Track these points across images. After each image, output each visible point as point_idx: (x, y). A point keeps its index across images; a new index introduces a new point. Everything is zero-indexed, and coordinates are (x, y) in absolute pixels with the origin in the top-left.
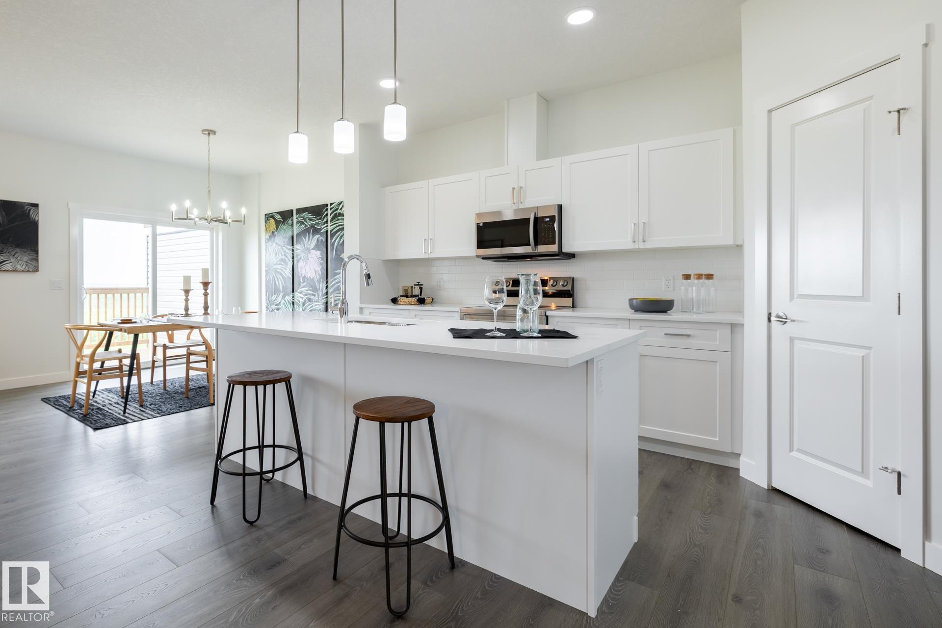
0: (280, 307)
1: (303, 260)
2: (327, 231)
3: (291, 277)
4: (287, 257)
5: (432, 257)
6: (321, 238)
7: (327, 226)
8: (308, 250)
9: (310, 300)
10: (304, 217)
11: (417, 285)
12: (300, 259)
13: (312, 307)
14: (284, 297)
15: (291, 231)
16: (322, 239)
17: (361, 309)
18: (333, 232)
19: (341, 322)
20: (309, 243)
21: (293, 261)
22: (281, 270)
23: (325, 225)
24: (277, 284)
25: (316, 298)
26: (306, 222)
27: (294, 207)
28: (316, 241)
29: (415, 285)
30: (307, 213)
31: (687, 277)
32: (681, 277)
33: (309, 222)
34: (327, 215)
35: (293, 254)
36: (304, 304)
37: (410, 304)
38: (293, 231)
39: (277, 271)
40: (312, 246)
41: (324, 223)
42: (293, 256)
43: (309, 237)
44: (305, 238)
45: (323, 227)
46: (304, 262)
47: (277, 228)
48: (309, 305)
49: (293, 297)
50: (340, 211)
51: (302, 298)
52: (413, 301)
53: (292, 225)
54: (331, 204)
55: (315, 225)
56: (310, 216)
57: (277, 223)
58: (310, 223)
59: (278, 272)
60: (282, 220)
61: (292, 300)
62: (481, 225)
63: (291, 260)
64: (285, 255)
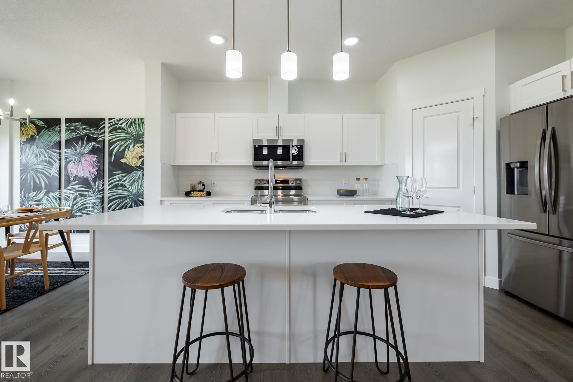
0: (41, 202)
1: (74, 162)
2: (104, 140)
3: (58, 176)
4: (52, 159)
5: (217, 165)
6: (97, 145)
7: (104, 136)
8: (81, 154)
9: (82, 195)
10: (76, 126)
11: (201, 183)
12: (71, 161)
13: (86, 201)
14: (47, 193)
15: (58, 137)
16: (98, 147)
17: (161, 201)
18: (111, 142)
19: (271, 213)
20: (83, 148)
21: (60, 163)
22: (44, 170)
23: (103, 135)
24: (38, 182)
25: (91, 194)
26: (79, 131)
27: (63, 116)
28: (91, 147)
29: (198, 183)
30: (80, 123)
31: (358, 179)
32: (356, 179)
33: (82, 131)
34: (104, 127)
35: (60, 156)
36: (75, 199)
37: (201, 196)
38: (60, 137)
39: (37, 171)
40: (87, 151)
41: (102, 134)
42: (60, 158)
43: (82, 144)
44: (78, 144)
45: (99, 136)
46: (76, 164)
47: (38, 133)
48: (81, 200)
49: (60, 193)
50: (120, 126)
51: (73, 194)
52: (203, 194)
53: (60, 132)
54: (110, 119)
55: (90, 134)
56: (83, 126)
57: (39, 129)
58: (84, 132)
59: (39, 172)
60: (46, 126)
61: (58, 196)
62: (257, 146)
63: (58, 162)
64: (49, 157)
